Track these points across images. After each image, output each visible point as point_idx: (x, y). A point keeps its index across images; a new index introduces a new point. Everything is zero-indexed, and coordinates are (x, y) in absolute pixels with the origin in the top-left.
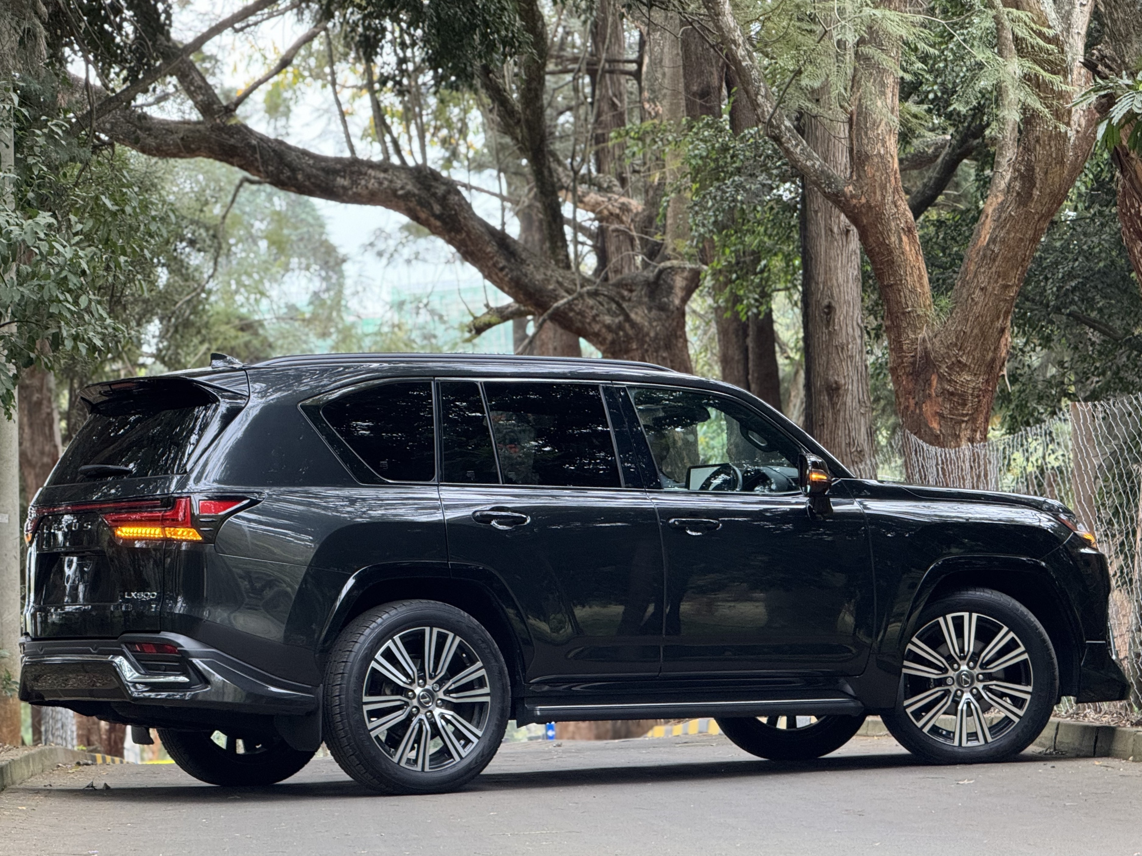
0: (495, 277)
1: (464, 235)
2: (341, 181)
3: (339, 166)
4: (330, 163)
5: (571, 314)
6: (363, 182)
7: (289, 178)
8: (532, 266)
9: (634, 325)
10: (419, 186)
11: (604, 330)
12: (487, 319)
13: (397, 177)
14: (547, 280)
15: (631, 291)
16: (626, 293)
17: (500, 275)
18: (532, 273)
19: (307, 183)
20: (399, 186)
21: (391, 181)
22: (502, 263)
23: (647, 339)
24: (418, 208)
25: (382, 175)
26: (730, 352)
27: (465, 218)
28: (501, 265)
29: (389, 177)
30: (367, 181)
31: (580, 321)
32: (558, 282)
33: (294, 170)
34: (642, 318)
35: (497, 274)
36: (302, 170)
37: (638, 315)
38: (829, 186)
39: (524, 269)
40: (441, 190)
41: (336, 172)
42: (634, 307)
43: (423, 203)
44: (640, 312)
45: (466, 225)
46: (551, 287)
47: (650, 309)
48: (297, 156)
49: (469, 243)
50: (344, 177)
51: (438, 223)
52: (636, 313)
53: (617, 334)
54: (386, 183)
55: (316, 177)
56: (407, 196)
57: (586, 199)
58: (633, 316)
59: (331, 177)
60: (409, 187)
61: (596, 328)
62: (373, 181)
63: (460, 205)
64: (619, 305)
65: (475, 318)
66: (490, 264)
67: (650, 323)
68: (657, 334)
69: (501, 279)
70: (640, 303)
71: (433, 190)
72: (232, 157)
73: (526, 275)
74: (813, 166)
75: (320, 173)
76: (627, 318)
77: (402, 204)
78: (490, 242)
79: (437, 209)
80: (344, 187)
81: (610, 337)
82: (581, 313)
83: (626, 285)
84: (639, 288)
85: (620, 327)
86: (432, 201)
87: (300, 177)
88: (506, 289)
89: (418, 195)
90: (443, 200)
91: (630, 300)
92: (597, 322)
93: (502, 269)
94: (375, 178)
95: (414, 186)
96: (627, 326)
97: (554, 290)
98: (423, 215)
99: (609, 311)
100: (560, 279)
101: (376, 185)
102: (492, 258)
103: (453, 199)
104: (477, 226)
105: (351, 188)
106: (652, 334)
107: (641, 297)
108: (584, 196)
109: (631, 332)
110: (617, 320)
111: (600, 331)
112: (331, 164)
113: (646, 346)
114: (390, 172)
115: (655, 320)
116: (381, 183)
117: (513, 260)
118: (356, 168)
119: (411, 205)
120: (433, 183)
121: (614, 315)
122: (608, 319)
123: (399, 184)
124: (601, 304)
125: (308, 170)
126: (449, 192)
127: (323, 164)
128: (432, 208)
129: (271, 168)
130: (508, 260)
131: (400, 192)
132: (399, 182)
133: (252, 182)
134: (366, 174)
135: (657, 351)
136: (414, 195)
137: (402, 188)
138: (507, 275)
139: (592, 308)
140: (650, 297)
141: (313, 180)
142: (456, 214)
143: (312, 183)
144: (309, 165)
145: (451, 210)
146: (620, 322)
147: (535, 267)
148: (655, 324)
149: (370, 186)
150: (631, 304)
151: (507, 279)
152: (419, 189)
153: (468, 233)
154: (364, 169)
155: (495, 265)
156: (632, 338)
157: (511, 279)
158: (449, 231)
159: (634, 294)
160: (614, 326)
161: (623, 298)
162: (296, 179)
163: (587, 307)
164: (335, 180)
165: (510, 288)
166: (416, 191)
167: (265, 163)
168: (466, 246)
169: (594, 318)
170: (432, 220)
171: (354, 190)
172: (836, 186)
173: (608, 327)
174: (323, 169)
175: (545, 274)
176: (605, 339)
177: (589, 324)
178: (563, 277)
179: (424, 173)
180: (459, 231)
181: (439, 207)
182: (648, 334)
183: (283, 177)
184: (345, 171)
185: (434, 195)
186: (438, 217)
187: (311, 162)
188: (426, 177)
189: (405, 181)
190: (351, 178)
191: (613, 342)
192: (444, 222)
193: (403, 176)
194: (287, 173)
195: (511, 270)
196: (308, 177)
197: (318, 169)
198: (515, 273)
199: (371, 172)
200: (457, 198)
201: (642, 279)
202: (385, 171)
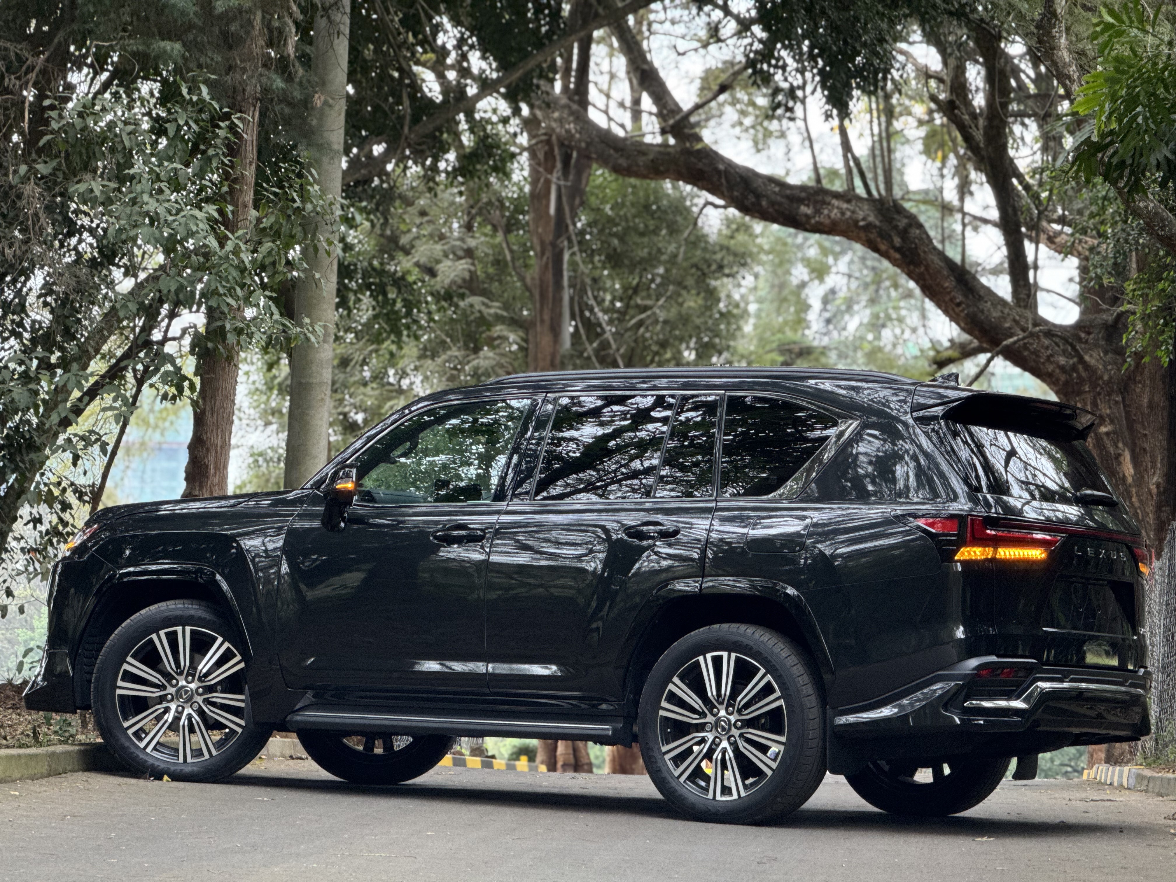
0: (951, 312)
1: (922, 269)
2: (804, 210)
3: (803, 195)
4: (794, 192)
5: (1026, 353)
6: (826, 212)
7: (753, 204)
8: (989, 303)
9: (1087, 367)
10: (881, 218)
11: (1057, 371)
12: (950, 353)
13: (860, 209)
14: (1004, 318)
15: (1089, 333)
16: (1083, 335)
17: (957, 310)
18: (989, 310)
19: (771, 210)
20: (861, 217)
21: (853, 212)
22: (959, 298)
23: (1101, 382)
24: (879, 240)
25: (845, 206)
26: (1156, 398)
27: (925, 252)
28: (958, 301)
29: (852, 208)
30: (830, 211)
31: (1034, 361)
32: (1014, 320)
33: (758, 196)
34: (1098, 360)
35: (953, 310)
36: (767, 196)
37: (1092, 358)
38: (1162, 228)
39: (982, 305)
40: (903, 223)
41: (801, 201)
42: (1090, 349)
43: (884, 235)
44: (1095, 355)
45: (925, 259)
46: (1007, 325)
47: (1106, 353)
48: (764, 183)
49: (927, 277)
50: (808, 206)
51: (897, 256)
52: (1091, 356)
53: (1071, 376)
54: (848, 214)
55: (780, 204)
56: (869, 227)
57: (1058, 240)
58: (1087, 358)
59: (795, 205)
60: (871, 218)
61: (1050, 368)
62: (835, 211)
63: (921, 239)
64: (1074, 348)
65: (938, 352)
66: (947, 298)
67: (1105, 367)
68: (1111, 378)
69: (958, 315)
70: (1096, 346)
71: (894, 223)
72: (698, 180)
73: (982, 311)
74: (1146, 207)
75: (783, 200)
76: (1081, 360)
77: (862, 235)
78: (948, 277)
79: (897, 241)
80: (806, 216)
81: (1063, 378)
82: (1036, 353)
83: (1084, 327)
84: (1096, 331)
85: (1074, 368)
86: (893, 234)
87: (764, 203)
88: (962, 325)
89: (880, 228)
90: (904, 233)
91: (1086, 342)
92: (1051, 363)
93: (959, 305)
94: (838, 208)
95: (876, 217)
96: (1080, 367)
97: (1010, 328)
98: (883, 247)
99: (1064, 352)
100: (1017, 318)
101: (839, 215)
102: (949, 293)
103: (915, 232)
104: (936, 259)
105: (814, 217)
106: (1106, 377)
107: (1098, 339)
108: (1055, 237)
109: (1084, 374)
110: (1071, 362)
111: (1053, 371)
112: (796, 192)
113: (1098, 389)
114: (853, 203)
115: (1110, 364)
116: (843, 214)
117: (971, 297)
118: (820, 198)
119: (872, 236)
120: (896, 216)
121: (1069, 356)
122: (1062, 360)
123: (861, 214)
124: (1057, 344)
125: (773, 197)
126: (910, 225)
127: (788, 192)
128: (892, 241)
129: (736, 193)
130: (966, 296)
131: (862, 223)
132: (861, 213)
133: (716, 206)
134: (829, 204)
135: (1109, 395)
136: (875, 227)
137: (864, 219)
138: (963, 311)
139: (1047, 348)
140: (1107, 340)
141: (776, 207)
142: (916, 248)
143: (776, 211)
144: (774, 192)
145: (912, 243)
146: (1074, 364)
147: (992, 304)
148: (1109, 367)
149: (833, 215)
150: (1087, 346)
151: (962, 314)
152: (881, 221)
153: (927, 267)
154: (828, 199)
155: (952, 300)
156: (1084, 380)
157: (967, 315)
158: (909, 264)
159: (1091, 336)
160: (1067, 368)
161: (1080, 340)
162: (761, 205)
163: (1042, 347)
164: (799, 208)
165: (966, 324)
166: (877, 223)
167: (731, 188)
168: (924, 280)
169: (1049, 357)
170: (892, 252)
171: (817, 219)
172: (1170, 230)
173: (1062, 368)
174: (788, 197)
175: (1002, 312)
176: (1058, 380)
177: (1043, 363)
178: (1020, 316)
179: (887, 206)
180: (917, 265)
181: (899, 240)
182: (1101, 378)
183: (747, 203)
184: (809, 200)
185: (896, 227)
186: (897, 250)
187: (777, 189)
188: (888, 209)
189: (867, 212)
190: (814, 207)
191: (1066, 383)
192: (903, 255)
193: (866, 207)
194: (752, 198)
195: (968, 306)
196: (772, 204)
197: (783, 197)
198: (971, 310)
199: (835, 202)
200: (918, 232)
201: (1100, 322)
202: (849, 201)
